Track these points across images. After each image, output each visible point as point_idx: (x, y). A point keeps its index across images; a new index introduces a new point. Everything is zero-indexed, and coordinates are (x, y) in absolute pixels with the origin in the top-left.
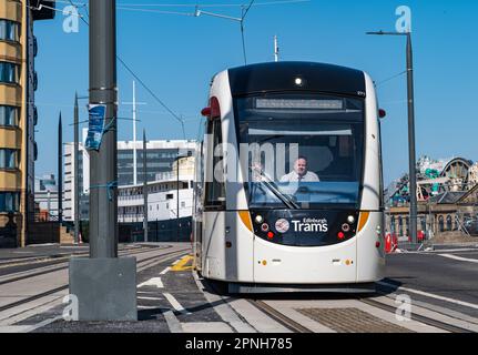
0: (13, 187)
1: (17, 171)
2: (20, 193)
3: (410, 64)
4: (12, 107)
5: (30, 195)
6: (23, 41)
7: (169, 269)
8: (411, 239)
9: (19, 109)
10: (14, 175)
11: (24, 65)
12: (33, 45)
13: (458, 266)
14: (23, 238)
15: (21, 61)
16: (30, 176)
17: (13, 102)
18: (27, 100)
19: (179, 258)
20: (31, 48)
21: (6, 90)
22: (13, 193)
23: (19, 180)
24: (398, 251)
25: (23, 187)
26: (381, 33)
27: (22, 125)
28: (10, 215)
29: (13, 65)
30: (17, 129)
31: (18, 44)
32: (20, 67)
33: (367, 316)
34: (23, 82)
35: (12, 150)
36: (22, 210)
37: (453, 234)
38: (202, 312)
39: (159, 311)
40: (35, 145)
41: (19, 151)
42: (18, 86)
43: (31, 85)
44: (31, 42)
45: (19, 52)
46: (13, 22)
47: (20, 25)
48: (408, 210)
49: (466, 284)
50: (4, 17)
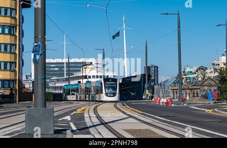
0: (13, 78)
1: (15, 71)
2: (16, 80)
3: (179, 27)
4: (13, 45)
5: (20, 81)
6: (17, 17)
7: (75, 112)
8: (179, 100)
9: (16, 45)
10: (13, 73)
11: (18, 27)
12: (22, 19)
13: (196, 112)
14: (17, 99)
15: (17, 25)
16: (20, 73)
17: (13, 43)
18: (19, 42)
19: (80, 108)
20: (21, 20)
21: (10, 38)
22: (13, 80)
23: (15, 75)
24: (173, 105)
25: (17, 78)
26: (167, 14)
27: (17, 52)
28: (11, 90)
29: (13, 27)
30: (15, 54)
31: (15, 18)
32: (16, 28)
33: (153, 133)
34: (17, 34)
35: (13, 63)
36: (17, 88)
37: (197, 98)
38: (84, 130)
39: (65, 130)
40: (23, 60)
41: (16, 63)
42: (15, 36)
43: (21, 35)
44: (21, 17)
45: (16, 21)
46: (13, 9)
47: (16, 10)
48: (178, 88)
49: (198, 119)
50: (9, 7)
